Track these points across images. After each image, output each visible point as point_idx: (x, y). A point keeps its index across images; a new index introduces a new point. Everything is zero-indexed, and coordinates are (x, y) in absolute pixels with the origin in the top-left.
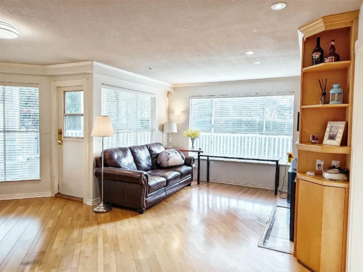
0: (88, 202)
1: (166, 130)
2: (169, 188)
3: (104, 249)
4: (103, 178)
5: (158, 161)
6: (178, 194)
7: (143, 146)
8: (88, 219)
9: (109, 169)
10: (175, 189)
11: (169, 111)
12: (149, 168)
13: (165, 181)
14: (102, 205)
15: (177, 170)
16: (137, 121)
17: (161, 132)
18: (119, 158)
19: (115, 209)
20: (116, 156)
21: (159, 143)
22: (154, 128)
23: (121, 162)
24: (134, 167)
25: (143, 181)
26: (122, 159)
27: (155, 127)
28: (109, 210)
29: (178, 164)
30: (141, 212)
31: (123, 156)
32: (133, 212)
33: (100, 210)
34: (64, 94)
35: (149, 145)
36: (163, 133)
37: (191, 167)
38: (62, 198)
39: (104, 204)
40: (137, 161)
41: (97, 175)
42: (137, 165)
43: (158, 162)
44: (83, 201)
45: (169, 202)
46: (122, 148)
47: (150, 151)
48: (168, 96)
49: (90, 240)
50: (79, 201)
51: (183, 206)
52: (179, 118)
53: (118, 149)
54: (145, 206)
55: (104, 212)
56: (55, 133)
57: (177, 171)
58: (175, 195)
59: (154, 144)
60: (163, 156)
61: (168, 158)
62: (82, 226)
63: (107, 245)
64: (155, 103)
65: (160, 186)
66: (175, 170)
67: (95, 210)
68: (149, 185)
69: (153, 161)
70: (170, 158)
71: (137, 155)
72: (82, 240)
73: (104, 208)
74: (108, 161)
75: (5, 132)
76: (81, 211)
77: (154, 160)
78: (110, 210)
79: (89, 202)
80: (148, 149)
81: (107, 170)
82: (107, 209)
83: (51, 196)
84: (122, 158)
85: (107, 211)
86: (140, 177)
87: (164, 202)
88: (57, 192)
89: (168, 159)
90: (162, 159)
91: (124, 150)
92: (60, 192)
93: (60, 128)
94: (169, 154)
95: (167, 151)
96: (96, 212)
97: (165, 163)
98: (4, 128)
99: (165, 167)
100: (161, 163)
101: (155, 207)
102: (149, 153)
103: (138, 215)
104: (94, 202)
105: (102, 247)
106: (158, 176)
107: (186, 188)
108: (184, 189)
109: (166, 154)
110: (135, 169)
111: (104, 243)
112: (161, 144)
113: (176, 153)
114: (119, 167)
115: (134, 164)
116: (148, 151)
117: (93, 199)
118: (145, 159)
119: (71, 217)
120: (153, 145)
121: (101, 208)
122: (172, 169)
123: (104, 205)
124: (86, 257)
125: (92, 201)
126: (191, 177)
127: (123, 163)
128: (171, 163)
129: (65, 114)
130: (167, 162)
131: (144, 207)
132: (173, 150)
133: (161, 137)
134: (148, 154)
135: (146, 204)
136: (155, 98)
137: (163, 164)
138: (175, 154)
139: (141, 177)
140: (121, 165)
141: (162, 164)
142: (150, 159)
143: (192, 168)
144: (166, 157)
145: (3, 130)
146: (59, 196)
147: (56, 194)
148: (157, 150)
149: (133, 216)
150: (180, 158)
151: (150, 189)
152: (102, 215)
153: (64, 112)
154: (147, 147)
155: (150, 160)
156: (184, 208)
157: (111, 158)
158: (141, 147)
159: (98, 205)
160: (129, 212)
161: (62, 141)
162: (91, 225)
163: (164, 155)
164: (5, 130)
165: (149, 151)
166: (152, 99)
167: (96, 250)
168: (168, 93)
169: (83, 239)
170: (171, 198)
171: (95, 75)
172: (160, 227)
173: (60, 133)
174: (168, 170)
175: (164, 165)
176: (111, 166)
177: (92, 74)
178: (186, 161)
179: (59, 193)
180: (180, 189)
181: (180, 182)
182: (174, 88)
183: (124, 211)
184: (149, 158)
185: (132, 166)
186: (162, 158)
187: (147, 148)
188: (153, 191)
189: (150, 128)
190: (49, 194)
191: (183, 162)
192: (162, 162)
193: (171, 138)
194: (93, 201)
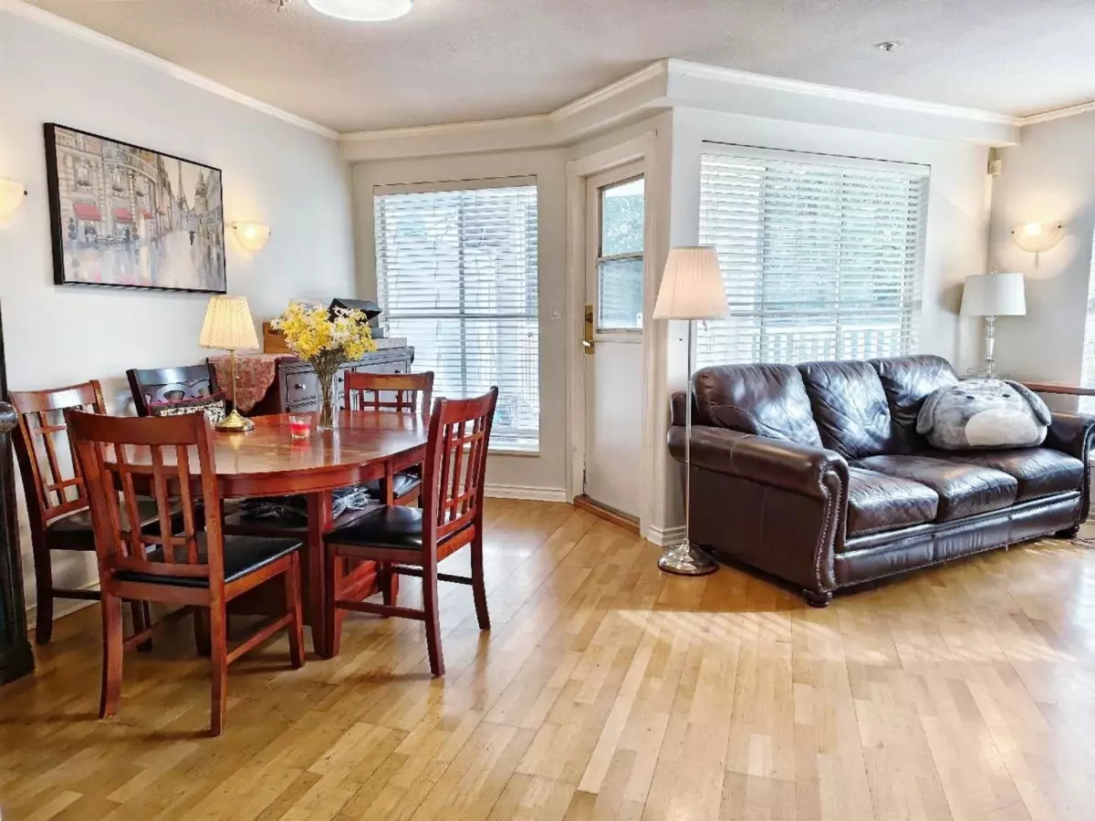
0: (651, 532)
1: (972, 307)
2: (952, 532)
3: (641, 695)
4: (688, 461)
5: (919, 424)
6: (1004, 562)
7: (860, 364)
8: (634, 585)
9: (711, 432)
10: (988, 541)
11: (994, 232)
12: (877, 446)
13: (934, 501)
14: (685, 548)
15: (1002, 464)
16: (845, 273)
17: (950, 317)
18: (749, 398)
19: (727, 572)
20: (739, 391)
21: (932, 357)
22: (915, 299)
23: (757, 416)
24: (809, 437)
25: (823, 488)
26: (759, 405)
27: (921, 294)
28: (705, 570)
29: (1014, 439)
30: (818, 602)
31: (765, 392)
32: (787, 596)
33: (679, 567)
34: (600, 196)
35: (888, 364)
36: (957, 322)
37: (1079, 457)
38: (589, 511)
39: (691, 547)
40: (824, 415)
41: (675, 450)
42: (824, 431)
43: (922, 426)
44: (638, 529)
45: (949, 587)
46: (766, 365)
47: (888, 384)
48: (990, 169)
49: (611, 654)
50: (629, 527)
51: (1012, 615)
52: (1037, 258)
53: (749, 369)
54: (832, 579)
55: (689, 575)
56: (576, 317)
57: (1001, 469)
58: (983, 565)
59: (912, 359)
60: (944, 405)
61: (963, 413)
62: (609, 603)
63: (655, 684)
64: (926, 200)
65: (905, 516)
66: (992, 462)
67: (662, 560)
68: (851, 505)
69: (902, 422)
70: (972, 414)
71: (829, 397)
72: (589, 648)
73: (692, 560)
74: (712, 408)
75: (465, 317)
76: (626, 557)
77: (903, 419)
78: (712, 569)
79: (654, 533)
80: (882, 378)
81: (706, 437)
82: (700, 564)
83: (564, 500)
84: (760, 398)
85: (699, 572)
86: (810, 467)
87: (924, 582)
88: (578, 492)
89: (965, 419)
90: (938, 417)
91: (774, 375)
92: (587, 493)
93: (588, 304)
94: (970, 398)
95: (963, 386)
96: (664, 569)
97: (948, 433)
98: (462, 307)
99: (948, 447)
100: (932, 430)
101: (880, 592)
102: (883, 392)
103: (803, 608)
104: (668, 536)
105: (636, 687)
106: (908, 478)
107: (1047, 542)
108: (1037, 548)
109: (959, 397)
110: (812, 444)
111: (649, 674)
112: (940, 361)
113: (1006, 396)
114: (750, 430)
115: (813, 426)
116: (878, 383)
117: (666, 527)
118: (862, 411)
119: (589, 571)
120: (906, 363)
121: (682, 557)
122: (978, 460)
123: (693, 551)
124: (577, 704)
125: (661, 530)
126: (1077, 500)
127: (763, 416)
128: (975, 433)
129: (600, 259)
130: (961, 428)
131: (825, 583)
132: (997, 383)
133: (950, 336)
134: (879, 394)
135: (837, 575)
136: (926, 180)
137: (941, 436)
138: (1002, 401)
139: (814, 470)
140: (756, 423)
141: (936, 435)
142: (884, 413)
143: (1085, 463)
144: (956, 409)
145: (458, 311)
146: (583, 503)
147: (577, 497)
148: (917, 384)
149: (780, 607)
150: (1028, 417)
151: (856, 520)
152: (685, 584)
153: (600, 255)
154: (877, 368)
155: (883, 417)
156: (1011, 622)
157: (723, 396)
158: (852, 369)
159: (674, 548)
160: (771, 591)
161: (592, 345)
162: (634, 605)
163: (948, 402)
164: (463, 313)
165: (883, 384)
166: (914, 186)
167: (613, 690)
168: (995, 153)
169: (592, 642)
170: (962, 575)
171: (680, 115)
172: (873, 672)
173: (589, 318)
174: (963, 462)
175: (946, 439)
176: (718, 422)
177: (670, 109)
178: (1055, 430)
179: (584, 496)
180: (1014, 546)
181: (1015, 517)
182: (1023, 132)
183: (760, 586)
184: (880, 409)
185: (800, 433)
186: (938, 411)
187: (874, 371)
188: (870, 530)
189: (902, 299)
190: (561, 496)
191: (1043, 433)
192: (936, 427)
193: (992, 340)
194: (664, 533)
